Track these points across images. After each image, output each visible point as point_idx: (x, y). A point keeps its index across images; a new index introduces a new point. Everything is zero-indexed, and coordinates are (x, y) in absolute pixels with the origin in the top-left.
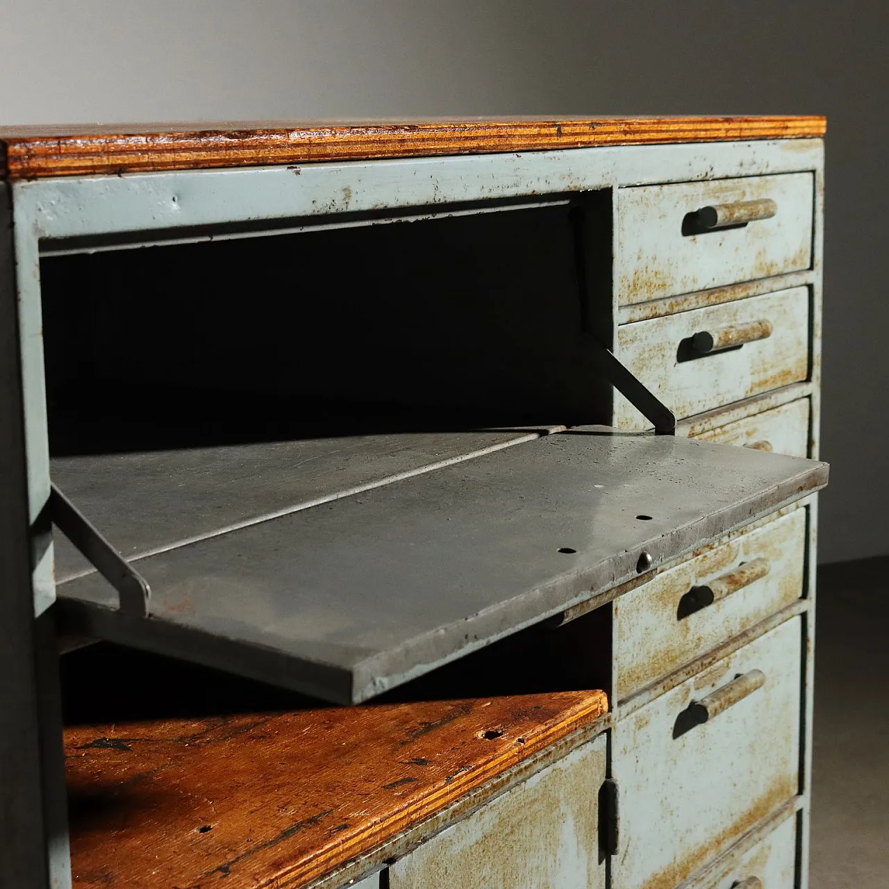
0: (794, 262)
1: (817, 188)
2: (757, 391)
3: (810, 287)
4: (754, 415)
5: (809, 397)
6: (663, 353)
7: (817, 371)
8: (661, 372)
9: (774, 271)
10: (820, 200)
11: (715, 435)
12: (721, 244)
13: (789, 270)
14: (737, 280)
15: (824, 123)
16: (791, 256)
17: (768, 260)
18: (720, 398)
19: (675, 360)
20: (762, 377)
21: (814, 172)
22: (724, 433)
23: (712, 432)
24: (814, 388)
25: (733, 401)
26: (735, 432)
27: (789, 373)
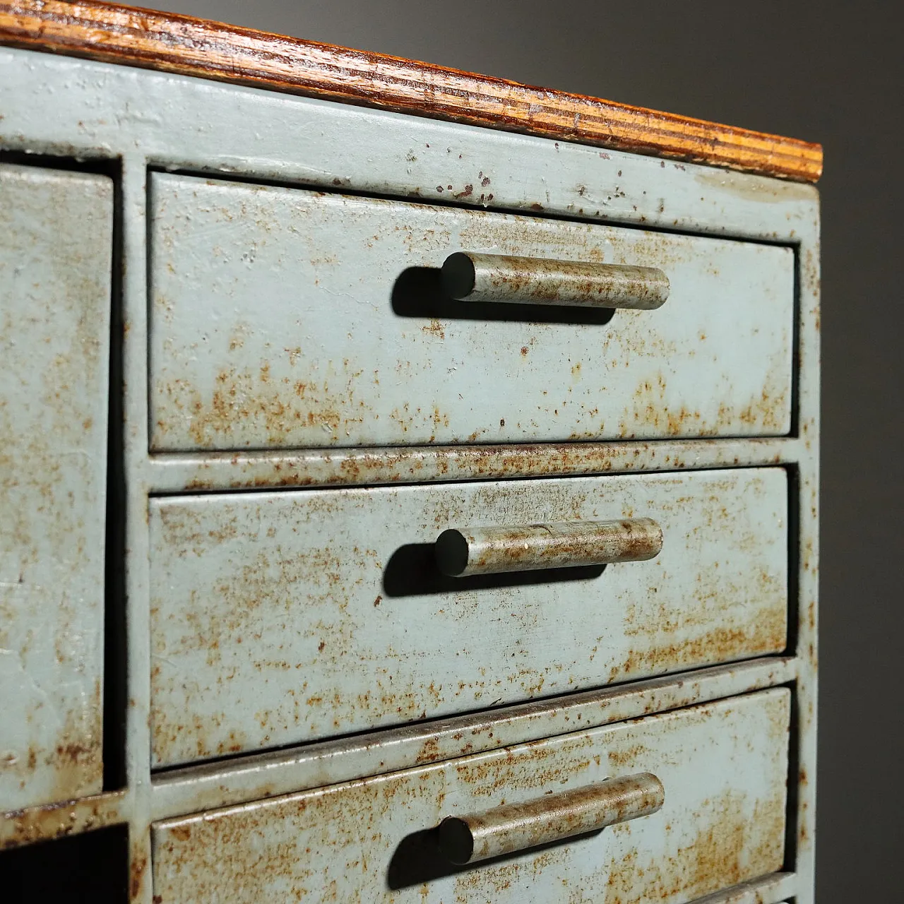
0: (747, 416)
1: (805, 280)
2: (642, 670)
3: (792, 470)
4: (636, 719)
5: (792, 685)
6: (333, 570)
7: (809, 635)
8: (330, 613)
9: (687, 428)
10: (811, 302)
11: (510, 759)
12: (524, 351)
13: (735, 429)
14: (580, 432)
15: (818, 155)
16: (739, 402)
17: (674, 404)
18: (530, 681)
19: (377, 590)
20: (661, 640)
21: (795, 246)
22: (542, 754)
23: (504, 752)
24: (804, 667)
25: (571, 687)
26: (575, 753)
27: (738, 636)
